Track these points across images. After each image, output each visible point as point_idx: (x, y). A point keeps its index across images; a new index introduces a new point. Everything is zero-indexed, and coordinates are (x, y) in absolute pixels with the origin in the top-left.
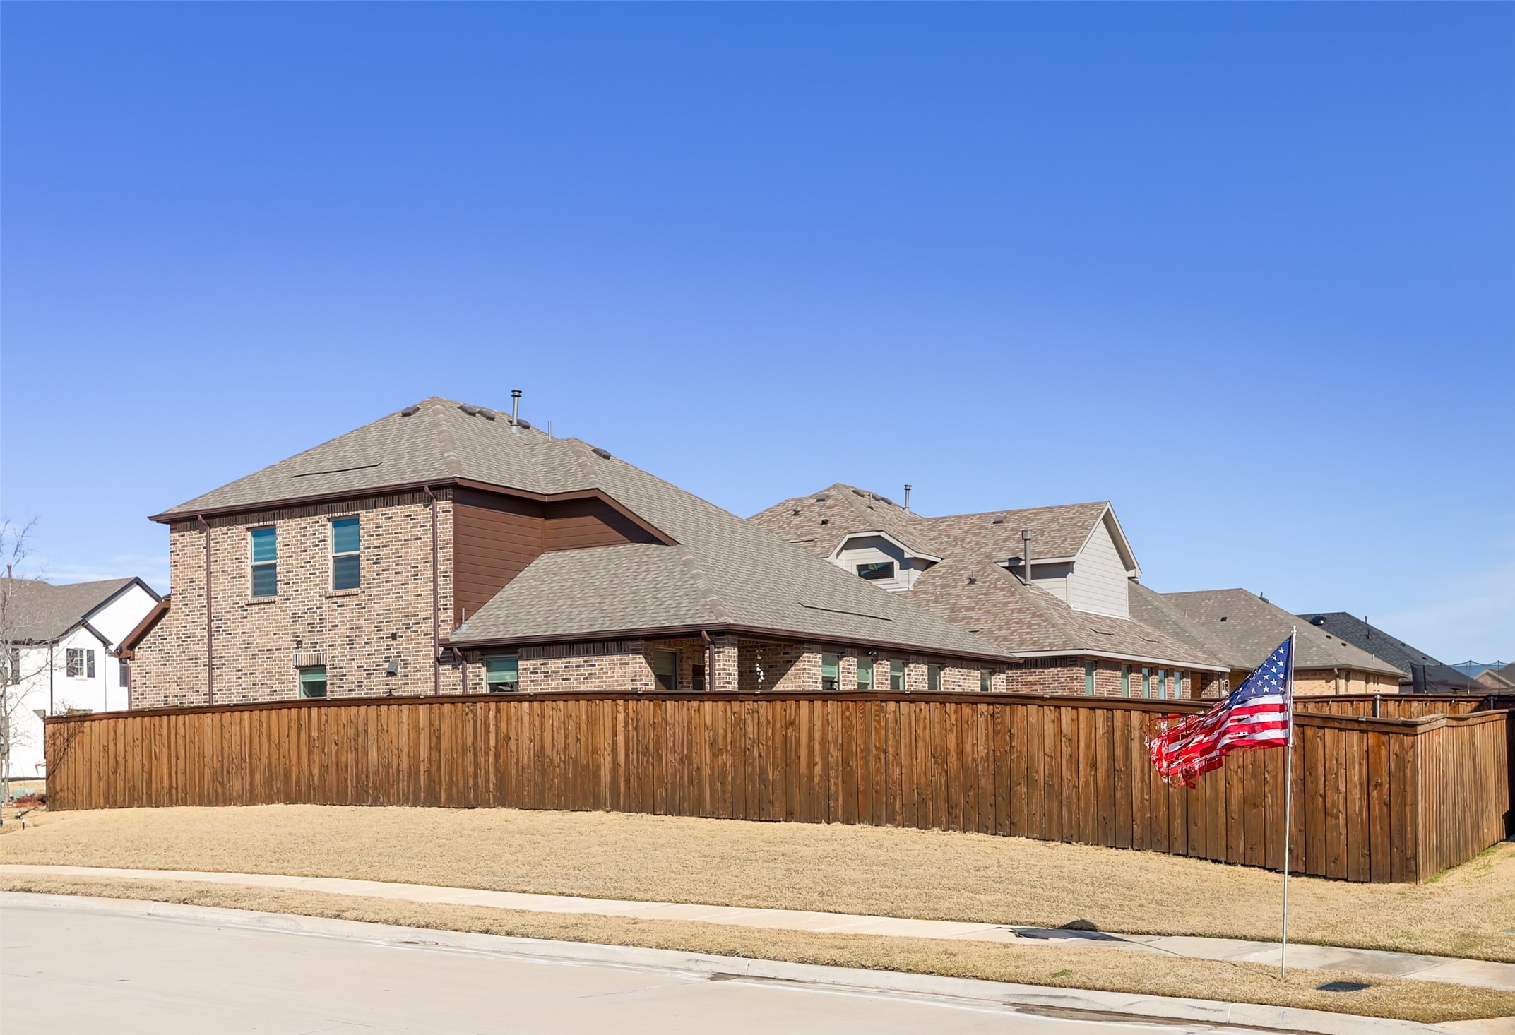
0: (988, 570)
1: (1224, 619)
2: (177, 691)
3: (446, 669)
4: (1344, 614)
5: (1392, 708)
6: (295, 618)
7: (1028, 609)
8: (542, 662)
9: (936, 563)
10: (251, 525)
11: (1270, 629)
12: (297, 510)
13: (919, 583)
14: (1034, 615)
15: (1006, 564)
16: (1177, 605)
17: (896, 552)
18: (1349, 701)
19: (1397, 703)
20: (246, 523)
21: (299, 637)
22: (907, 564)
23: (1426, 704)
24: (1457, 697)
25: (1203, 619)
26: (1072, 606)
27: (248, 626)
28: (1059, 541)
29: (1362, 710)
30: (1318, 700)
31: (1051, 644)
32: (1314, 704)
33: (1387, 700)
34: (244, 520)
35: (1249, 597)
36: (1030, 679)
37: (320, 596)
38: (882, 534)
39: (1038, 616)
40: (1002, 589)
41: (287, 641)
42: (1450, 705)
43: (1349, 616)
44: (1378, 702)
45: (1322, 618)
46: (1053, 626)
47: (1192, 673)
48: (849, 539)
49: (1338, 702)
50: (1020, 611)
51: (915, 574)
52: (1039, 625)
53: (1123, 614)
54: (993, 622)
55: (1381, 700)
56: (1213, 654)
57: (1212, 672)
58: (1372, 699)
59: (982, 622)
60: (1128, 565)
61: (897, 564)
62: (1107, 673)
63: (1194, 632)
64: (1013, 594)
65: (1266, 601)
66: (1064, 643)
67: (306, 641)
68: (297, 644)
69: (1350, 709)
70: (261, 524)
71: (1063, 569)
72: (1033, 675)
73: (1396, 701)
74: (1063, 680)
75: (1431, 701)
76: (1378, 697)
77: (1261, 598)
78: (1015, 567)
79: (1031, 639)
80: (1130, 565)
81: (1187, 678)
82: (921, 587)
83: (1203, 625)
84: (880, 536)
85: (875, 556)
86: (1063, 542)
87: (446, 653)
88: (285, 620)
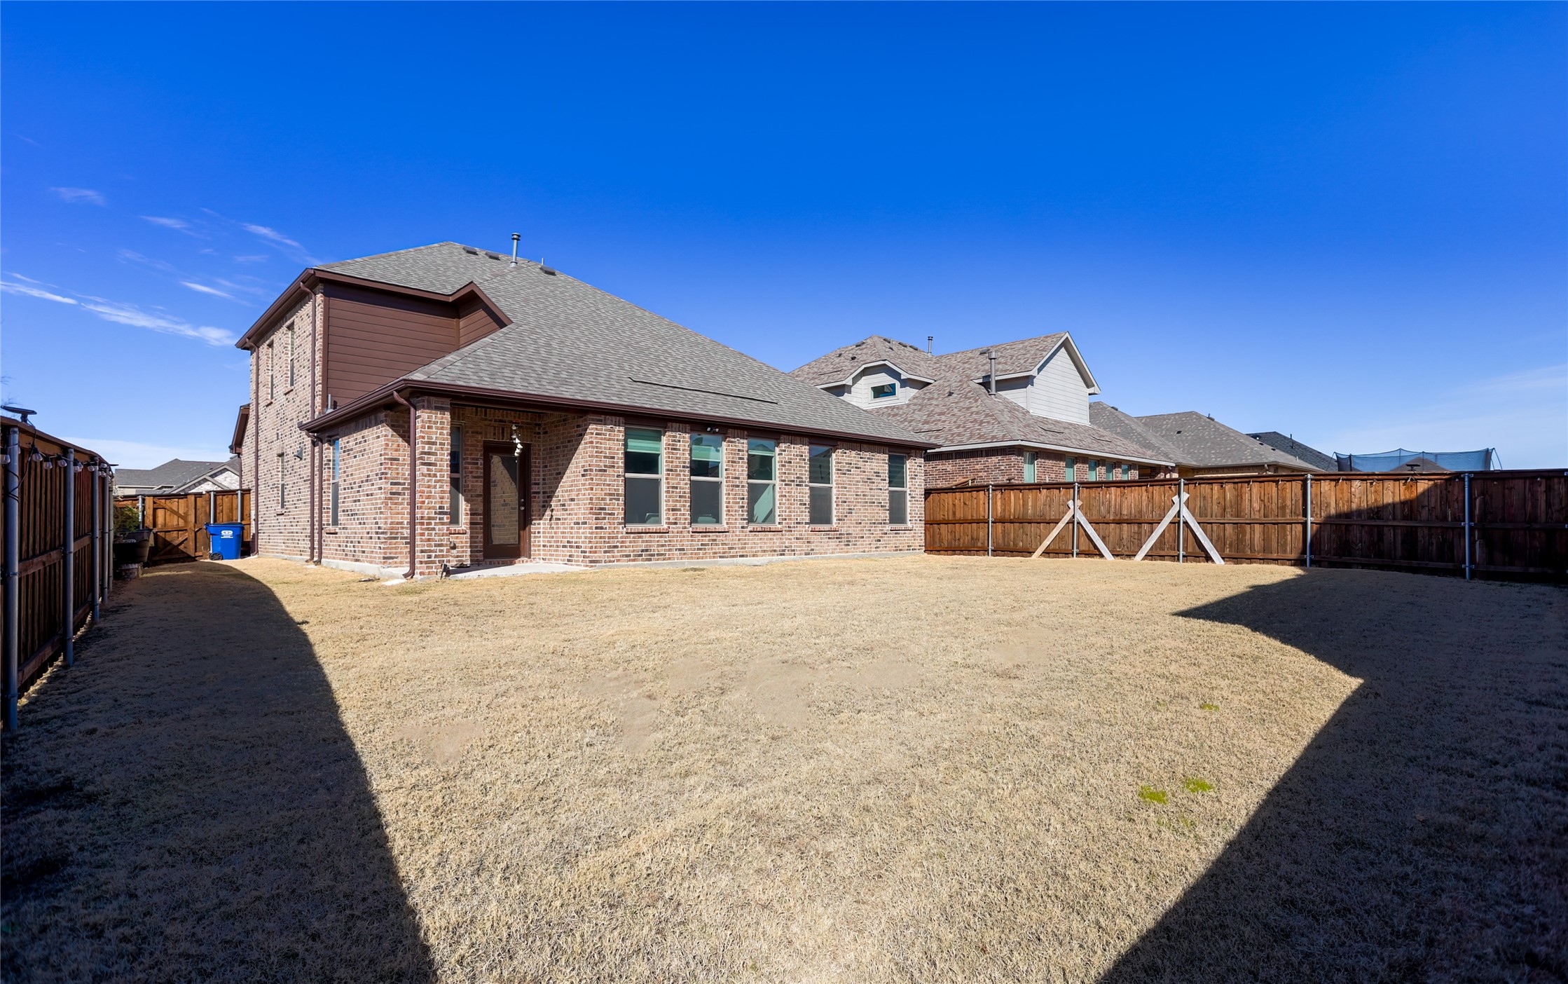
0: (965, 386)
1: (1179, 432)
4: (1275, 432)
5: (1327, 488)
7: (984, 411)
9: (931, 383)
11: (1214, 438)
13: (915, 398)
14: (987, 415)
15: (981, 381)
16: (1145, 424)
17: (895, 375)
18: (1273, 481)
19: (1333, 483)
22: (906, 383)
23: (1371, 484)
24: (1415, 474)
25: (1164, 432)
26: (1031, 411)
28: (1022, 361)
29: (1288, 491)
30: (1236, 480)
31: (994, 437)
32: (1232, 485)
33: (1320, 480)
35: (1199, 417)
36: (977, 467)
38: (886, 362)
39: (990, 416)
40: (970, 398)
42: (1404, 484)
43: (1278, 434)
44: (1309, 482)
45: (1258, 436)
46: (999, 423)
47: (1139, 466)
48: (865, 368)
49: (1260, 482)
50: (977, 413)
51: (911, 392)
52: (988, 422)
53: (1084, 421)
54: (955, 422)
55: (1312, 480)
56: (1166, 455)
57: (1160, 466)
58: (1302, 478)
59: (947, 422)
60: (1088, 384)
61: (898, 384)
62: (1049, 463)
63: (1153, 441)
64: (976, 401)
65: (1213, 420)
66: (1004, 436)
69: (1274, 489)
71: (1025, 382)
72: (979, 463)
73: (1331, 480)
74: (1003, 468)
75: (1378, 480)
76: (1309, 476)
77: (1209, 418)
78: (986, 384)
79: (979, 434)
80: (1090, 384)
81: (1135, 469)
82: (915, 401)
83: (1163, 436)
84: (885, 365)
85: (883, 379)
86: (1025, 362)
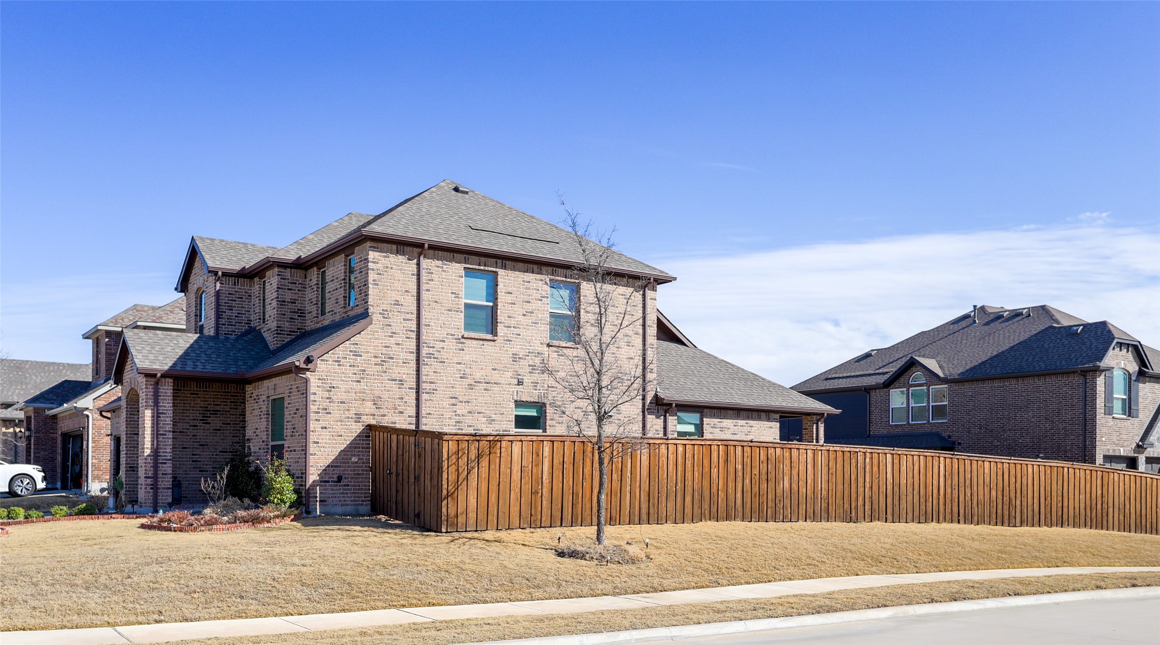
2: (373, 410)
3: (650, 418)
6: (515, 358)
8: (719, 420)
10: (467, 266)
12: (521, 265)
20: (465, 263)
21: (519, 375)
27: (466, 357)
34: (463, 259)
37: (542, 344)
41: (507, 377)
67: (527, 380)
68: (518, 382)
70: (482, 268)
87: (651, 406)
88: (507, 359)
